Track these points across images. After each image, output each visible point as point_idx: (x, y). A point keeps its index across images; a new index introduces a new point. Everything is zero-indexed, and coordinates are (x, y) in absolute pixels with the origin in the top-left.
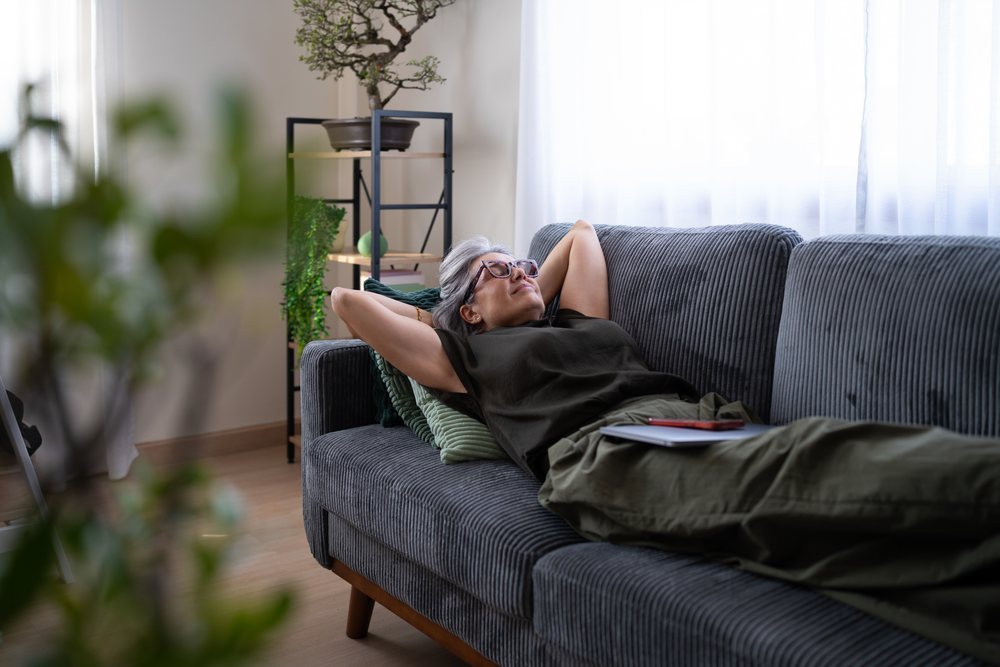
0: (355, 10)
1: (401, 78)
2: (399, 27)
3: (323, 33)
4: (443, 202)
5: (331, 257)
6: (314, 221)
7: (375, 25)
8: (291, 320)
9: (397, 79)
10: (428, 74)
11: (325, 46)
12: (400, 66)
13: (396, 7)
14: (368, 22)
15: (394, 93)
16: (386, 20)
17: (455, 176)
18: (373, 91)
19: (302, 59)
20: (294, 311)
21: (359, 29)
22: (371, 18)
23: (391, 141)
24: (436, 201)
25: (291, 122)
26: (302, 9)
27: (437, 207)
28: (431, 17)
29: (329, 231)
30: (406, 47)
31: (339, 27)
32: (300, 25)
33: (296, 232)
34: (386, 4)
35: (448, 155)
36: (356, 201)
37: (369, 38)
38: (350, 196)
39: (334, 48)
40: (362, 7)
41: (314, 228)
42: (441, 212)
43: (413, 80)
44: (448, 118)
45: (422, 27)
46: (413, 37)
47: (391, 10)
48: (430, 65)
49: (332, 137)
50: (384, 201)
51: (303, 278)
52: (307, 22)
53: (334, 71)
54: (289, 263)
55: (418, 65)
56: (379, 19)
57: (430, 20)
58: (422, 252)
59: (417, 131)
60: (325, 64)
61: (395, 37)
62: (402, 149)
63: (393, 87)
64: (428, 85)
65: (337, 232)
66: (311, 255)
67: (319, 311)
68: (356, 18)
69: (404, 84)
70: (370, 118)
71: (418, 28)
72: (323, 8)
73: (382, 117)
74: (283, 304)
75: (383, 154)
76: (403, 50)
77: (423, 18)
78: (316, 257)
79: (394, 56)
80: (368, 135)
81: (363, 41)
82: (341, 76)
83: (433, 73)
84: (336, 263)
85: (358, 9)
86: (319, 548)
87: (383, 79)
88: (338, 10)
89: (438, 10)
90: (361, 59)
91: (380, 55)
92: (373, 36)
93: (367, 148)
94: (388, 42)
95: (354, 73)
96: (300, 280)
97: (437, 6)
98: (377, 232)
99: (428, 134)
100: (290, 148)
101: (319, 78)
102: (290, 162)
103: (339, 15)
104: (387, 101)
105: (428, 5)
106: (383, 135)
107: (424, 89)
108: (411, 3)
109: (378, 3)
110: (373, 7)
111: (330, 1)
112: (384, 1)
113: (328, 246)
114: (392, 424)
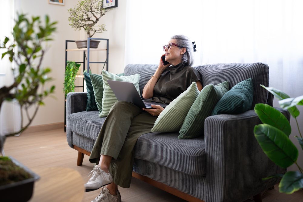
0: (84, 12)
1: (95, 30)
2: (96, 17)
3: (75, 18)
4: (106, 61)
5: (76, 76)
6: (72, 67)
7: (89, 16)
8: (66, 93)
9: (94, 30)
10: (102, 29)
11: (76, 21)
12: (96, 27)
13: (95, 12)
14: (88, 15)
15: (94, 34)
16: (92, 15)
17: (109, 55)
18: (89, 33)
19: (70, 25)
20: (67, 90)
21: (85, 17)
22: (89, 14)
23: (93, 46)
25: (67, 41)
26: (70, 12)
29: (76, 69)
30: (98, 22)
31: (80, 16)
32: (70, 16)
33: (67, 70)
34: (92, 11)
35: (107, 50)
36: (84, 63)
37: (88, 20)
38: (83, 61)
39: (78, 22)
40: (86, 12)
41: (72, 68)
42: (106, 64)
43: (99, 30)
44: (108, 40)
45: (102, 17)
46: (99, 19)
47: (93, 13)
48: (103, 27)
49: (78, 45)
50: (90, 61)
51: (69, 82)
52: (71, 15)
53: (79, 28)
54: (65, 78)
55: (100, 26)
56: (90, 15)
57: (104, 15)
59: (100, 44)
60: (75, 26)
61: (95, 20)
62: (96, 48)
63: (94, 32)
64: (103, 32)
65: (78, 70)
66: (71, 75)
67: (73, 90)
68: (85, 14)
69: (96, 31)
70: (87, 40)
71: (101, 17)
72: (75, 11)
73: (90, 40)
74: (64, 89)
75: (90, 49)
76: (97, 23)
77: (102, 15)
78: (73, 76)
79: (94, 24)
80: (86, 44)
81: (86, 21)
82: (80, 29)
83: (104, 29)
84: (79, 78)
86: (70, 143)
87: (91, 30)
88: (80, 12)
89: (106, 13)
90: (86, 25)
91: (91, 24)
92: (89, 19)
93: (86, 47)
94: (93, 21)
95: (84, 29)
96: (68, 82)
97: (105, 12)
98: (89, 68)
99: (102, 45)
100: (66, 48)
101: (74, 30)
102: (66, 52)
103: (80, 14)
104: (92, 36)
105: (103, 11)
106: (90, 44)
107: (101, 33)
108: (98, 11)
109: (90, 11)
110: (89, 12)
111: (77, 10)
112: (92, 10)
113: (76, 73)
114: (89, 110)
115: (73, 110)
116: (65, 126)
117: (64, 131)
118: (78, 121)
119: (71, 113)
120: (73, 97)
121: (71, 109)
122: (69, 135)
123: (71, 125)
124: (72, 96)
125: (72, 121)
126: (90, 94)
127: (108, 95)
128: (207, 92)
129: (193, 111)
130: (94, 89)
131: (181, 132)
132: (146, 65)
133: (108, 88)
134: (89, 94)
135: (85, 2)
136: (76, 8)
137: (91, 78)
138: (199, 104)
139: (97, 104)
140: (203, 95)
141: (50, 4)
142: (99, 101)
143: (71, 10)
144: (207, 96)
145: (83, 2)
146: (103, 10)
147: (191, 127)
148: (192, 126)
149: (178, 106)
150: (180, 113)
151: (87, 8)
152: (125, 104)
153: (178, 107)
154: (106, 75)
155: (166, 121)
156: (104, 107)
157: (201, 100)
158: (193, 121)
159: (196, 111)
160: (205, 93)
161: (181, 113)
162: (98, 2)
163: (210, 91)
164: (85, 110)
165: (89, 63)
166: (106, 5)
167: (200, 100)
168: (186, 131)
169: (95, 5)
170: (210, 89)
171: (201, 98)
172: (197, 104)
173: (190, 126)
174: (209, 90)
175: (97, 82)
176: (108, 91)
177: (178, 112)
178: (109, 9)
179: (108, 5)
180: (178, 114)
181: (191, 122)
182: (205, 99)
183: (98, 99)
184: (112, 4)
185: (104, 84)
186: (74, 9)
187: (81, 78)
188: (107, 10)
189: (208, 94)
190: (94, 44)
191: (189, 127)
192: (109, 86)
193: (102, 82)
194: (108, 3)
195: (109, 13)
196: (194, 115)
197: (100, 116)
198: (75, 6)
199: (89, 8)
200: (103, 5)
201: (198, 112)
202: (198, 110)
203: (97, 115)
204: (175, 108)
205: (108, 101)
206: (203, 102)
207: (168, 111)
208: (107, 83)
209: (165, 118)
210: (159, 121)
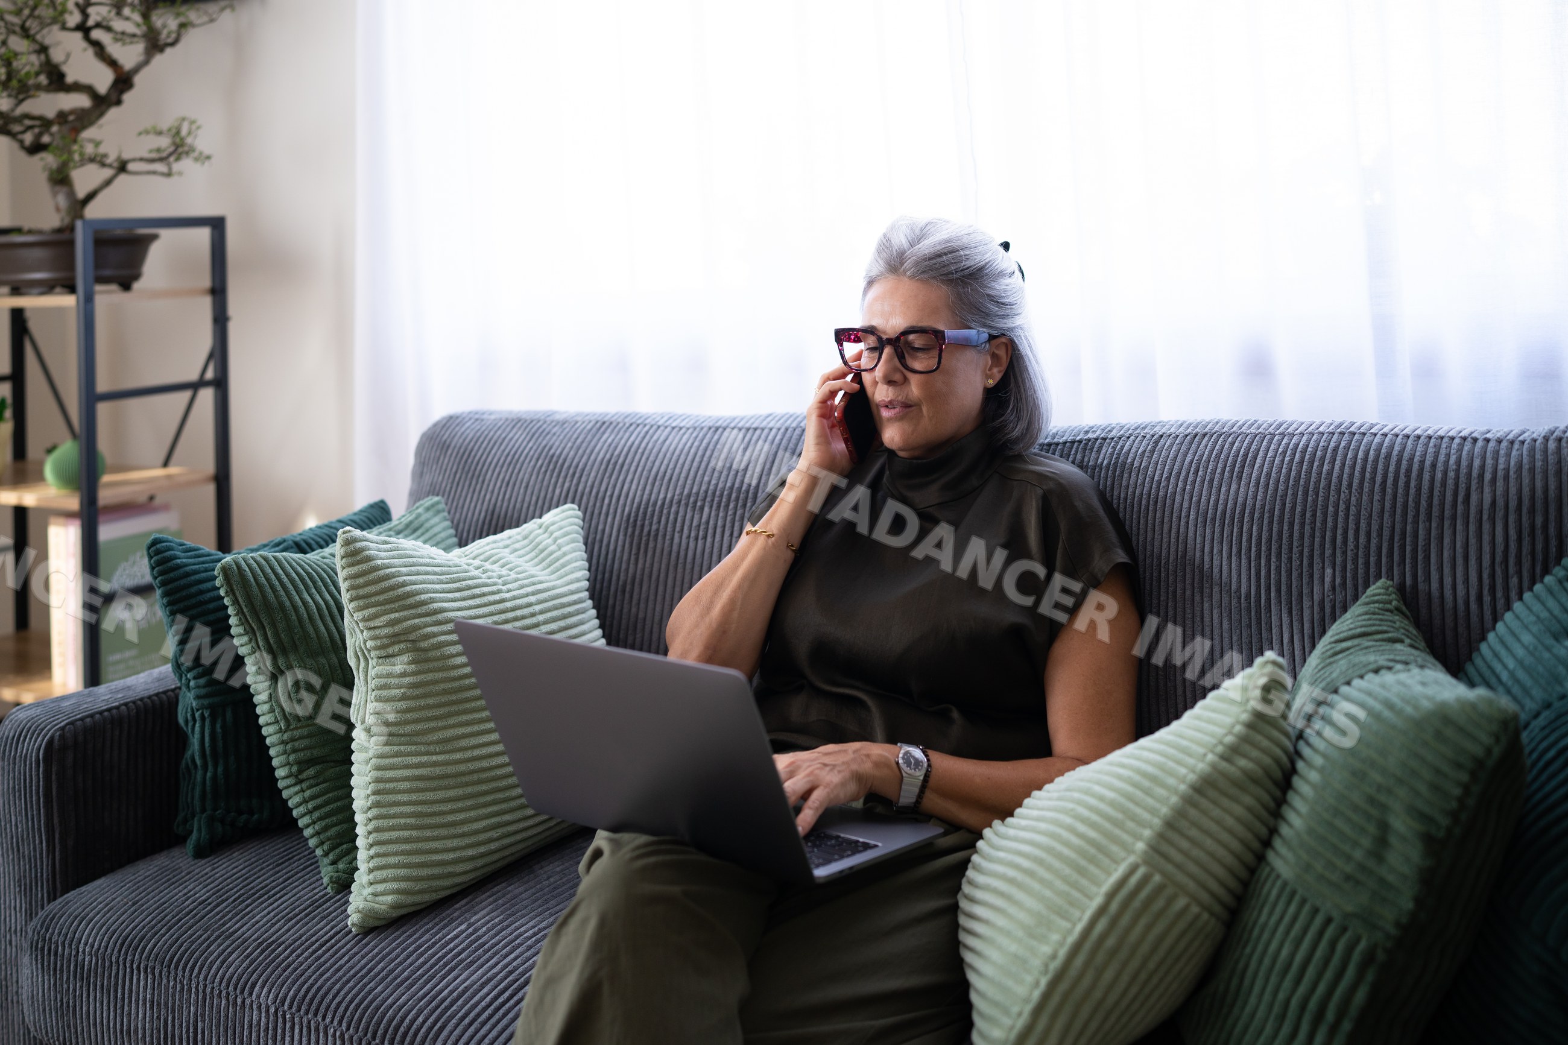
0: (17, 29)
1: (126, 156)
2: (112, 63)
4: (210, 375)
7: (57, 56)
9: (116, 161)
10: (183, 149)
13: (109, 29)
14: (43, 49)
15: (108, 183)
16: (90, 52)
18: (60, 179)
22: (51, 44)
24: (193, 376)
27: (195, 387)
28: (173, 44)
30: (127, 97)
34: (91, 22)
35: (218, 292)
37: (51, 83)
43: (152, 161)
44: (217, 225)
45: (153, 62)
46: (137, 79)
47: (96, 34)
48: (184, 132)
50: (102, 385)
55: (160, 133)
57: (169, 51)
58: (166, 464)
59: (155, 252)
61: (103, 79)
62: (126, 286)
63: (107, 173)
64: (176, 167)
69: (131, 167)
70: (63, 232)
71: (146, 62)
73: (96, 232)
76: (119, 102)
77: (155, 45)
79: (101, 114)
80: (69, 263)
81: (41, 87)
83: (186, 146)
89: (186, 32)
90: (36, 122)
91: (73, 112)
92: (57, 81)
93: (68, 289)
94: (89, 90)
95: (13, 144)
97: (183, 25)
104: (91, 196)
105: (164, 21)
106: (99, 262)
107: (169, 174)
108: (132, 19)
109: (73, 19)
110: (64, 28)
112: (86, 16)
115: (64, 861)
120: (62, 749)
121: (53, 850)
124: (51, 742)
125: (82, 972)
126: (210, 707)
127: (408, 729)
128: (1459, 766)
129: (1331, 913)
133: (403, 675)
134: (202, 707)
137: (231, 592)
138: (1379, 858)
139: (292, 796)
144: (1466, 788)
152: (676, 890)
154: (377, 568)
156: (385, 836)
157: (1400, 824)
163: (1489, 751)
167: (1384, 827)
170: (1497, 738)
174: (1478, 751)
176: (403, 698)
178: (212, 9)
181: (1330, 1015)
182: (1444, 821)
183: (298, 762)
188: (191, 14)
189: (1473, 774)
190: (116, 257)
192: (405, 658)
197: (354, 918)
201: (1393, 931)
203: (316, 904)
204: (1157, 878)
205: (407, 785)
206: (1430, 842)
207: (1098, 901)
208: (385, 631)
209: (1087, 964)
210: (1037, 994)
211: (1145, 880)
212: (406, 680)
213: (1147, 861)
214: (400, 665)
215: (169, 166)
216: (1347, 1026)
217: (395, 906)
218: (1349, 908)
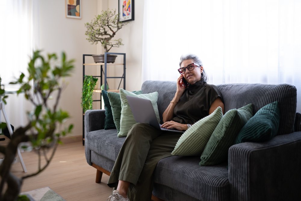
1: (112, 44)
2: (112, 31)
3: (92, 32)
4: (123, 76)
5: (94, 91)
6: (90, 81)
7: (106, 30)
8: (84, 107)
9: (111, 44)
10: (119, 43)
11: (92, 36)
12: (113, 41)
13: (111, 26)
14: (104, 29)
15: (111, 48)
16: (109, 29)
17: (126, 70)
18: (105, 47)
19: (87, 39)
20: (84, 105)
21: (102, 31)
22: (105, 28)
23: (110, 61)
24: (121, 76)
25: (84, 55)
26: (87, 26)
27: (122, 78)
28: (121, 28)
29: (93, 84)
30: (114, 36)
31: (96, 31)
32: (87, 30)
33: (85, 84)
34: (109, 25)
35: (124, 64)
36: (101, 77)
38: (100, 75)
39: (95, 36)
40: (103, 25)
41: (89, 83)
42: (123, 79)
43: (116, 45)
44: (124, 54)
45: (118, 31)
46: (116, 33)
47: (110, 26)
48: (120, 41)
49: (95, 60)
50: (107, 76)
51: (87, 96)
52: (88, 29)
53: (95, 42)
54: (83, 92)
55: (117, 41)
56: (107, 29)
57: (120, 29)
58: (118, 89)
59: (117, 58)
60: (93, 40)
61: (111, 33)
62: (113, 62)
63: (110, 47)
64: (120, 46)
65: (96, 84)
66: (89, 90)
67: (91, 105)
68: (101, 28)
69: (113, 46)
70: (104, 55)
71: (117, 31)
72: (92, 26)
73: (107, 54)
74: (82, 103)
75: (107, 64)
76: (113, 37)
78: (90, 91)
79: (111, 38)
80: (103, 59)
81: (103, 34)
82: (97, 43)
83: (121, 43)
84: (95, 92)
85: (102, 26)
86: (89, 161)
87: (108, 44)
88: (96, 26)
89: (123, 26)
90: (102, 39)
91: (107, 38)
92: (106, 33)
93: (103, 62)
94: (109, 35)
95: (100, 43)
96: (86, 97)
97: (122, 25)
98: (106, 82)
99: (119, 59)
100: (84, 62)
101: (91, 44)
102: (84, 66)
103: (96, 28)
104: (109, 50)
105: (120, 25)
106: (108, 59)
107: (118, 47)
108: (116, 25)
109: (107, 25)
110: (106, 26)
111: (94, 24)
112: (108, 24)
113: (93, 88)
114: (107, 129)
115: (91, 128)
116: (84, 139)
117: (82, 145)
118: (96, 140)
119: (90, 131)
120: (91, 115)
121: (90, 126)
122: (87, 153)
123: (89, 144)
125: (91, 139)
126: (108, 112)
127: (127, 114)
128: (230, 118)
129: (216, 136)
130: (112, 108)
131: (202, 158)
132: (164, 82)
133: (126, 107)
134: (107, 112)
135: (102, 16)
136: (93, 22)
137: (109, 96)
138: (222, 130)
139: (115, 122)
140: (226, 120)
141: (67, 18)
142: (117, 120)
143: (88, 24)
144: (231, 121)
145: (99, 16)
146: (120, 23)
147: (213, 154)
148: (214, 152)
149: (200, 130)
150: (202, 138)
151: (104, 22)
152: (143, 127)
153: (201, 132)
154: (124, 94)
155: (188, 145)
156: (122, 126)
157: (224, 125)
158: (215, 147)
159: (219, 136)
160: (228, 119)
161: (204, 138)
162: (115, 15)
163: (233, 116)
164: (103, 128)
165: (106, 78)
166: (122, 19)
167: (223, 126)
168: (207, 158)
169: (112, 18)
170: (234, 114)
171: (224, 123)
172: (220, 129)
173: (212, 152)
174: (232, 115)
175: (115, 100)
176: (126, 110)
177: (201, 136)
178: (126, 23)
179: (125, 19)
180: (200, 138)
181: (213, 148)
182: (228, 125)
183: (115, 118)
184: (128, 17)
185: (122, 103)
186: (91, 23)
187: (98, 93)
188: (123, 23)
189: (232, 119)
190: (111, 58)
191: (211, 154)
192: (127, 105)
193: (120, 101)
194: (124, 16)
195: (126, 27)
196: (217, 141)
197: (118, 135)
198: (92, 20)
199: (106, 22)
200: (120, 19)
201: (221, 138)
202: (221, 136)
203: (116, 135)
204: (197, 133)
205: (126, 121)
206: (226, 127)
207: (190, 135)
208: (125, 102)
209: (187, 142)
210: (180, 145)
211: (196, 132)
212: (127, 108)
213: (196, 131)
214: (126, 106)
215: (119, 46)
216: (214, 149)
217: (123, 135)
218: (217, 136)
